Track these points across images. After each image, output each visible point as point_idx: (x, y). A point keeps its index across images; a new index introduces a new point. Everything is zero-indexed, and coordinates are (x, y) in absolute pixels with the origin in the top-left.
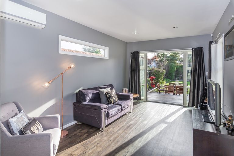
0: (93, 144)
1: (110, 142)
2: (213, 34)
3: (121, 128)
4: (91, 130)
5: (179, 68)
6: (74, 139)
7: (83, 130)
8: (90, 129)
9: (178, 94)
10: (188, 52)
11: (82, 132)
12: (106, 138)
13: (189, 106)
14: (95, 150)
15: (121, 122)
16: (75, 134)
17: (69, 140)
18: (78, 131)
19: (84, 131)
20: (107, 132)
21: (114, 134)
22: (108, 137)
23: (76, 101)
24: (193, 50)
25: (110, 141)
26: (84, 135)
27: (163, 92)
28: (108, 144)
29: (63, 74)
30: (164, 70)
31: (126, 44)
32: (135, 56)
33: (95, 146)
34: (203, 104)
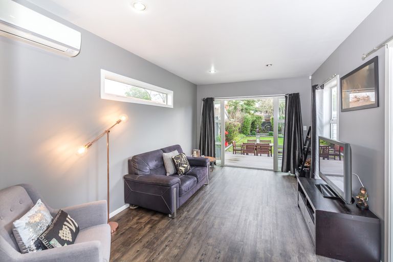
0: (162, 242)
1: (189, 237)
2: (312, 76)
3: (199, 210)
4: (155, 218)
5: (256, 120)
6: (129, 236)
7: (141, 218)
8: (152, 215)
9: (259, 154)
10: (279, 100)
11: (141, 223)
12: (180, 230)
13: (282, 171)
14: (168, 253)
15: (198, 201)
16: (130, 226)
17: (122, 239)
18: (135, 220)
19: (143, 220)
20: (180, 219)
21: (191, 222)
22: (184, 227)
23: (128, 174)
24: (286, 97)
25: (189, 234)
26: (145, 227)
27: (240, 152)
28: (187, 241)
29: (109, 131)
30: (238, 123)
31: (195, 87)
32: (208, 104)
33: (167, 246)
34: (302, 168)
